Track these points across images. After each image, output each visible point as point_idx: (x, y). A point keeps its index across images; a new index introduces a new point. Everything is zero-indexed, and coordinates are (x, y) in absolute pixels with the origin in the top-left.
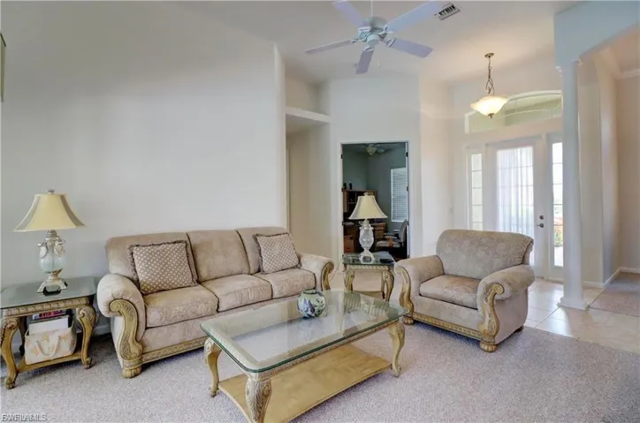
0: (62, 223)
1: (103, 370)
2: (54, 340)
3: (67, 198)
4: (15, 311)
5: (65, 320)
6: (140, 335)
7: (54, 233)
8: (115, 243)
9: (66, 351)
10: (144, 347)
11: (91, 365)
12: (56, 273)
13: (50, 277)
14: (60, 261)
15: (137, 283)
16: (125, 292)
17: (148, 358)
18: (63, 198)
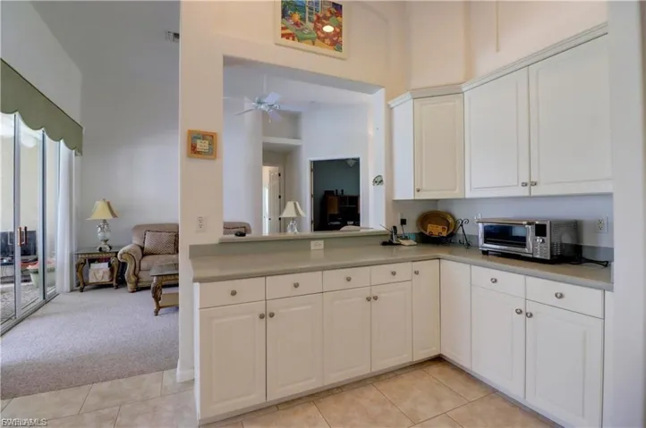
0: (108, 216)
1: (122, 290)
2: (101, 274)
3: (111, 204)
4: (83, 256)
5: (106, 264)
6: (136, 272)
7: (105, 221)
8: (138, 228)
9: (106, 279)
10: (138, 279)
11: (117, 288)
12: (106, 241)
13: (103, 243)
14: (108, 235)
15: (142, 248)
16: (135, 252)
17: (140, 285)
18: (108, 204)
